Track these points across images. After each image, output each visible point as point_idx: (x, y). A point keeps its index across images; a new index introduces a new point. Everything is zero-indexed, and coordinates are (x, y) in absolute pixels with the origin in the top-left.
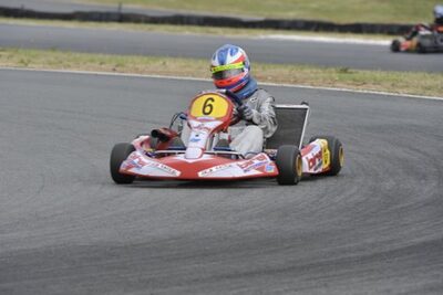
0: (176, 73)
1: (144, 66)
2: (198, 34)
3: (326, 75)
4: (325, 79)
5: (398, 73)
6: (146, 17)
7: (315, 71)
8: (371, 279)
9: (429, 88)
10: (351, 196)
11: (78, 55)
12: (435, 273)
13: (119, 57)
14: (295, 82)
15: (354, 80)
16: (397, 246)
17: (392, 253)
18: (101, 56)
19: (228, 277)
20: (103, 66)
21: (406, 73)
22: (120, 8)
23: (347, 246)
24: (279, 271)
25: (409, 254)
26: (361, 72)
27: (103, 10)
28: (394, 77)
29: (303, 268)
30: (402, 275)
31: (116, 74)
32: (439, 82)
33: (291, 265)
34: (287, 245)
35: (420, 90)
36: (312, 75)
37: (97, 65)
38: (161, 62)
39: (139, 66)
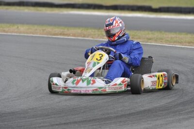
0: (24, 32)
1: (8, 29)
3: (99, 33)
4: (99, 35)
5: (135, 31)
7: (93, 31)
8: (120, 125)
9: (150, 39)
12: (149, 122)
14: (84, 36)
16: (132, 111)
17: (130, 114)
19: (57, 125)
21: (139, 32)
23: (109, 112)
24: (79, 122)
25: (137, 114)
28: (134, 33)
29: (90, 121)
30: (134, 124)
32: (155, 36)
35: (146, 40)
36: (92, 33)
38: (16, 27)
39: (5, 29)
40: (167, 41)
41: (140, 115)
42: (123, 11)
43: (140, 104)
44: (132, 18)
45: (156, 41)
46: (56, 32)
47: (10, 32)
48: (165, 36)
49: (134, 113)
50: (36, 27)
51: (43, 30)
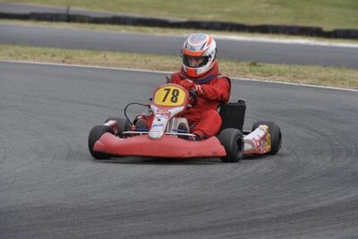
0: (114, 65)
1: (88, 59)
2: (133, 33)
3: (239, 68)
4: (238, 71)
5: (298, 67)
6: (89, 17)
7: (229, 64)
9: (324, 80)
10: (260, 168)
11: (34, 49)
12: (330, 232)
13: (67, 51)
15: (263, 72)
16: (299, 209)
17: (296, 215)
18: (52, 50)
19: (159, 234)
20: (54, 58)
21: (305, 67)
22: (68, 10)
23: (256, 210)
24: (200, 229)
25: (308, 216)
26: (268, 65)
27: (54, 12)
28: (296, 69)
29: (220, 227)
31: (65, 65)
32: (332, 74)
33: (211, 225)
34: (207, 208)
35: (317, 81)
36: (227, 67)
37: (49, 57)
38: (102, 55)
39: (83, 58)
40: (352, 84)
41: (313, 218)
42: (276, 35)
43: (312, 196)
44: (291, 45)
45: (334, 82)
46: (168, 65)
47: (91, 64)
48: (348, 74)
49: (302, 213)
50: (135, 56)
51: (146, 61)
